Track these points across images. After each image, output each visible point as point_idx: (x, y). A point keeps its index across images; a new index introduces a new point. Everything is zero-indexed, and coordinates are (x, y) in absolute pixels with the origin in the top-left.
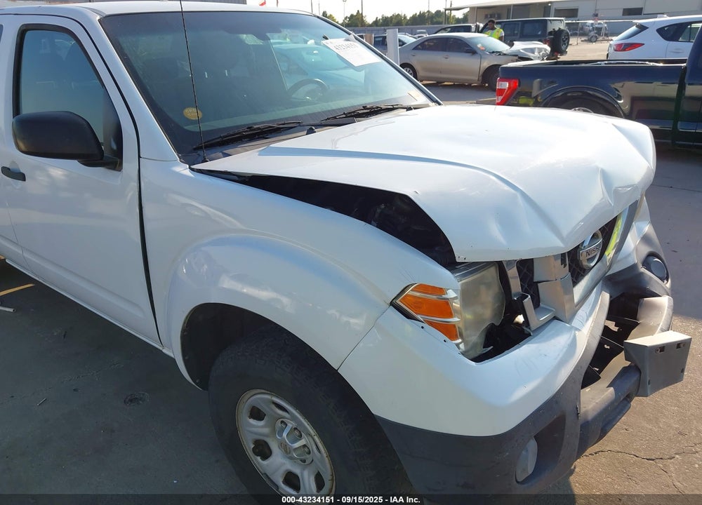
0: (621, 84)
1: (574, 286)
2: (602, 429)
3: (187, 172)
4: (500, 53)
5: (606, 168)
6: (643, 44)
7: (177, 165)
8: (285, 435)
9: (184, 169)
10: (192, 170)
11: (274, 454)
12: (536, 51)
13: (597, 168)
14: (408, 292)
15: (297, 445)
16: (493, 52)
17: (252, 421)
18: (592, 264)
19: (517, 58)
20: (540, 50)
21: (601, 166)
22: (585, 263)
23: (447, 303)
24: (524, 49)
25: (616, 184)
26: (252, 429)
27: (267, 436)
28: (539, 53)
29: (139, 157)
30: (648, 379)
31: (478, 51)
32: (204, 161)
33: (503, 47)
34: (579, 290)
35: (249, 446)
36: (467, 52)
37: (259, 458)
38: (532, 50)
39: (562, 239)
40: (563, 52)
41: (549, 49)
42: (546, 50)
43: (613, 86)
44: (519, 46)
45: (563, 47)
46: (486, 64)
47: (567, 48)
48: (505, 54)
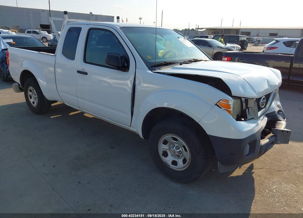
0: (269, 61)
1: (258, 112)
2: (266, 149)
3: (151, 72)
4: (221, 48)
5: (268, 79)
6: (278, 48)
7: (148, 71)
8: (174, 148)
9: (150, 72)
10: (152, 72)
11: (169, 156)
12: (235, 48)
13: (266, 79)
14: (221, 101)
15: (178, 151)
16: (218, 47)
17: (163, 145)
18: (263, 107)
19: (228, 50)
20: (237, 47)
21: (267, 78)
22: (261, 106)
23: (229, 105)
24: (231, 47)
25: (271, 84)
26: (163, 147)
27: (167, 150)
28: (236, 48)
29: (136, 68)
30: (278, 139)
31: (212, 46)
32: (155, 70)
33: (222, 45)
34: (260, 113)
35: (161, 153)
36: (208, 46)
37: (164, 157)
38: (234, 47)
39: (256, 94)
40: (245, 49)
41: (240, 47)
42: (239, 47)
43: (266, 62)
44: (229, 45)
45: (245, 47)
46: (215, 51)
47: (247, 47)
48: (223, 48)
